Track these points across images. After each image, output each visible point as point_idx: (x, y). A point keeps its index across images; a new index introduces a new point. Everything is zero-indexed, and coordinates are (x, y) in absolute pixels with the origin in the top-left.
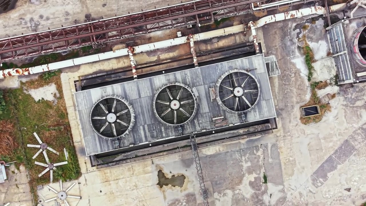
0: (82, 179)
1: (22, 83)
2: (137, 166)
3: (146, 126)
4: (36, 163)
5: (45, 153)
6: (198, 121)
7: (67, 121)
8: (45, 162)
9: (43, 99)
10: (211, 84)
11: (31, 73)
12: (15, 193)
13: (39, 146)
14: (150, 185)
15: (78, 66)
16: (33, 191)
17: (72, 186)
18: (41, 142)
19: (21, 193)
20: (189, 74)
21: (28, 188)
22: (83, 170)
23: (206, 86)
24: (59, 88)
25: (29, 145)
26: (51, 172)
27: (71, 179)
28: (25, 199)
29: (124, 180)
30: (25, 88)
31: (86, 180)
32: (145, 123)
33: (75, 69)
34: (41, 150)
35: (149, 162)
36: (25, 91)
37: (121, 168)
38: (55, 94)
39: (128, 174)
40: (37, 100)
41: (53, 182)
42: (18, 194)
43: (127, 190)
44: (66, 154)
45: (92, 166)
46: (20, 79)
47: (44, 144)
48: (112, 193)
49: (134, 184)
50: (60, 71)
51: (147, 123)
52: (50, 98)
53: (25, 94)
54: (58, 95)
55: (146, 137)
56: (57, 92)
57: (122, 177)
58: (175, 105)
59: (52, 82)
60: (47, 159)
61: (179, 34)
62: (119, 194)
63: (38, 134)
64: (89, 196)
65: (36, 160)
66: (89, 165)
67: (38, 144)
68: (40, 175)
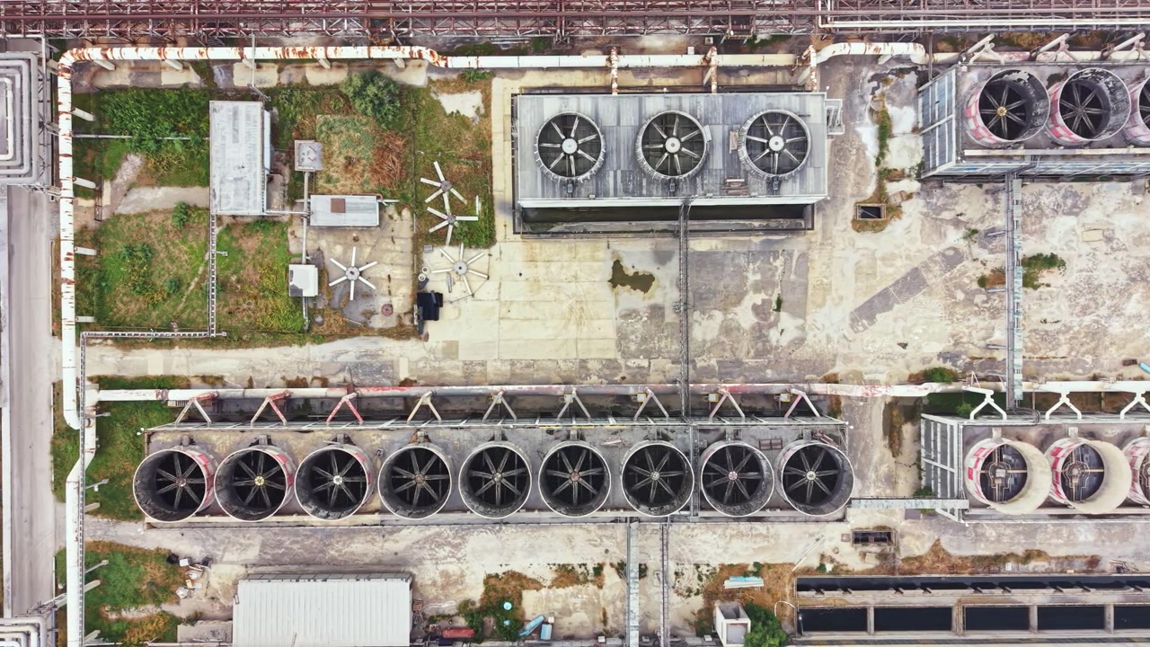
0: (495, 249)
1: (430, 81)
2: (584, 247)
3: (619, 172)
4: (429, 209)
5: (446, 196)
6: (702, 180)
7: (488, 154)
8: (442, 210)
9: (458, 112)
10: (734, 126)
11: (450, 66)
12: (388, 250)
13: (438, 184)
14: (597, 279)
15: (522, 71)
16: (417, 251)
17: (479, 257)
18: (442, 178)
19: (397, 251)
20: (702, 103)
21: (408, 245)
22: (499, 236)
23: (726, 128)
24: (487, 100)
25: (423, 180)
26: (451, 227)
27: (478, 246)
28: (400, 262)
29: (559, 264)
30: (433, 89)
31: (501, 253)
32: (619, 168)
33: (517, 75)
34: (441, 191)
35: (602, 243)
36: (433, 95)
37: (558, 245)
38: (478, 109)
39: (566, 256)
40: (448, 112)
41: (451, 244)
42: (392, 251)
43: (562, 281)
44: (478, 205)
45: (515, 233)
46: (430, 75)
47: (446, 182)
48: (536, 281)
49: (573, 273)
50: (494, 72)
51: (622, 168)
52: (469, 113)
53: (432, 98)
54: (482, 111)
55: (615, 189)
56: (482, 106)
57: (557, 258)
58: (673, 145)
59: (477, 89)
60: (447, 207)
61: (691, 49)
62: (547, 283)
63: (441, 164)
64: (501, 278)
65: (430, 204)
66: (510, 230)
67: (438, 180)
68: (431, 230)
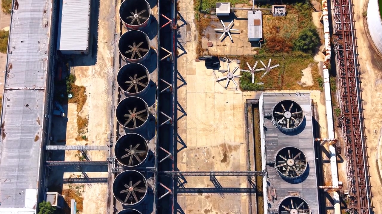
0: (239, 91)
1: (317, 63)
2: (241, 132)
3: (277, 139)
4: (257, 62)
5: (263, 69)
6: (275, 178)
7: (283, 88)
8: (256, 68)
9: (303, 75)
10: (302, 194)
11: (324, 70)
12: (237, 45)
13: (269, 66)
14: (226, 138)
15: (324, 104)
16: (236, 57)
17: (235, 83)
18: (271, 68)
19: (237, 48)
20: (312, 178)
21: (240, 54)
22: (245, 93)
23: (301, 190)
24: (310, 88)
25: (270, 59)
26: (249, 71)
27: (240, 83)
28: (232, 50)
29: (233, 120)
30: (313, 64)
31: (237, 93)
32: (279, 139)
33: (322, 101)
34: (266, 67)
35: (244, 141)
36: (310, 64)
37: (242, 120)
38: (305, 84)
39: (237, 124)
40: (303, 71)
41: (241, 71)
42: (237, 46)
43: (225, 121)
44: (260, 83)
45: (247, 100)
46: (320, 62)
47: (270, 70)
48: (224, 110)
49: (228, 127)
50: (322, 91)
52: (303, 80)
53: (309, 64)
54: (304, 86)
55: (269, 137)
56: (307, 86)
57: (235, 119)
58: (291, 162)
59: (314, 84)
60: (258, 70)
61: (340, 183)
62: (223, 115)
63: (278, 67)
64: (225, 94)
65: (259, 63)
66: (248, 98)
67: (271, 66)
68: (247, 63)
